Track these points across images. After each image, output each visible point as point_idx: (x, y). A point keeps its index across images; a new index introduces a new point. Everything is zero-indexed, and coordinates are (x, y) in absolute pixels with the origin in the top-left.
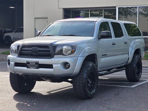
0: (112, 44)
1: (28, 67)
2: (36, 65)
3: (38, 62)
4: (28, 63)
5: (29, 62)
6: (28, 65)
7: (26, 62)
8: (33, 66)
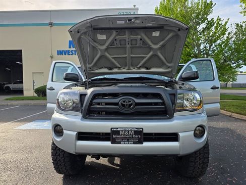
0: (212, 88)
1: (114, 142)
2: (136, 136)
3: (142, 129)
4: (115, 132)
5: (119, 129)
6: (114, 136)
7: (109, 131)
8: (128, 139)
